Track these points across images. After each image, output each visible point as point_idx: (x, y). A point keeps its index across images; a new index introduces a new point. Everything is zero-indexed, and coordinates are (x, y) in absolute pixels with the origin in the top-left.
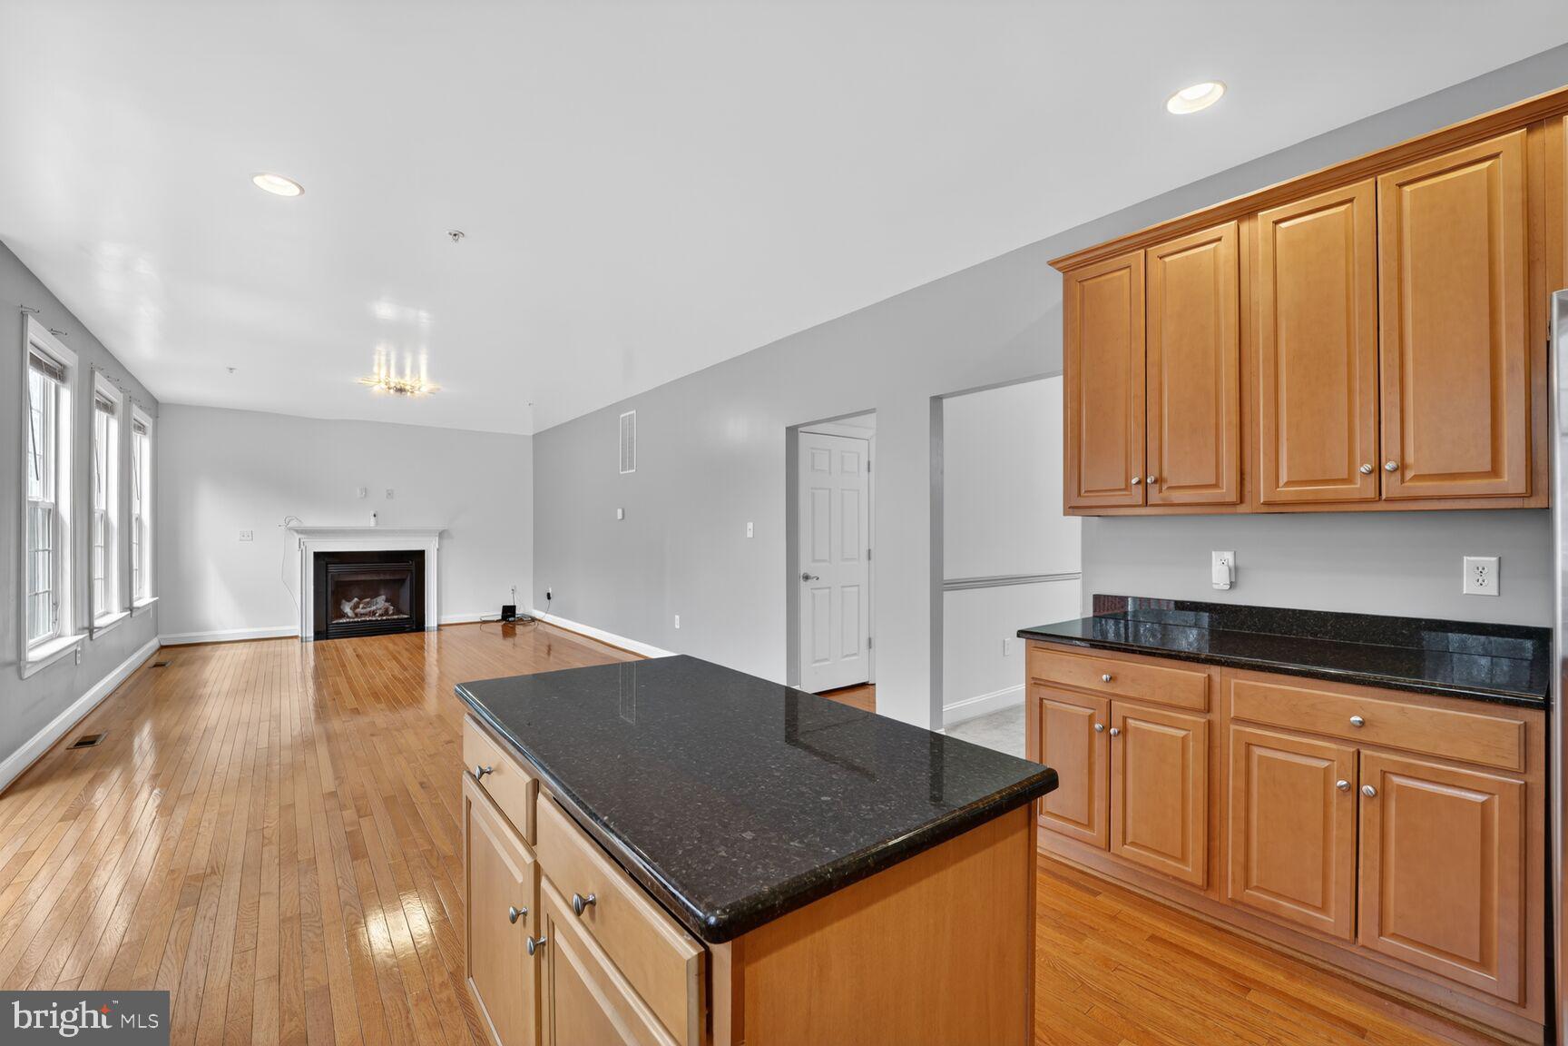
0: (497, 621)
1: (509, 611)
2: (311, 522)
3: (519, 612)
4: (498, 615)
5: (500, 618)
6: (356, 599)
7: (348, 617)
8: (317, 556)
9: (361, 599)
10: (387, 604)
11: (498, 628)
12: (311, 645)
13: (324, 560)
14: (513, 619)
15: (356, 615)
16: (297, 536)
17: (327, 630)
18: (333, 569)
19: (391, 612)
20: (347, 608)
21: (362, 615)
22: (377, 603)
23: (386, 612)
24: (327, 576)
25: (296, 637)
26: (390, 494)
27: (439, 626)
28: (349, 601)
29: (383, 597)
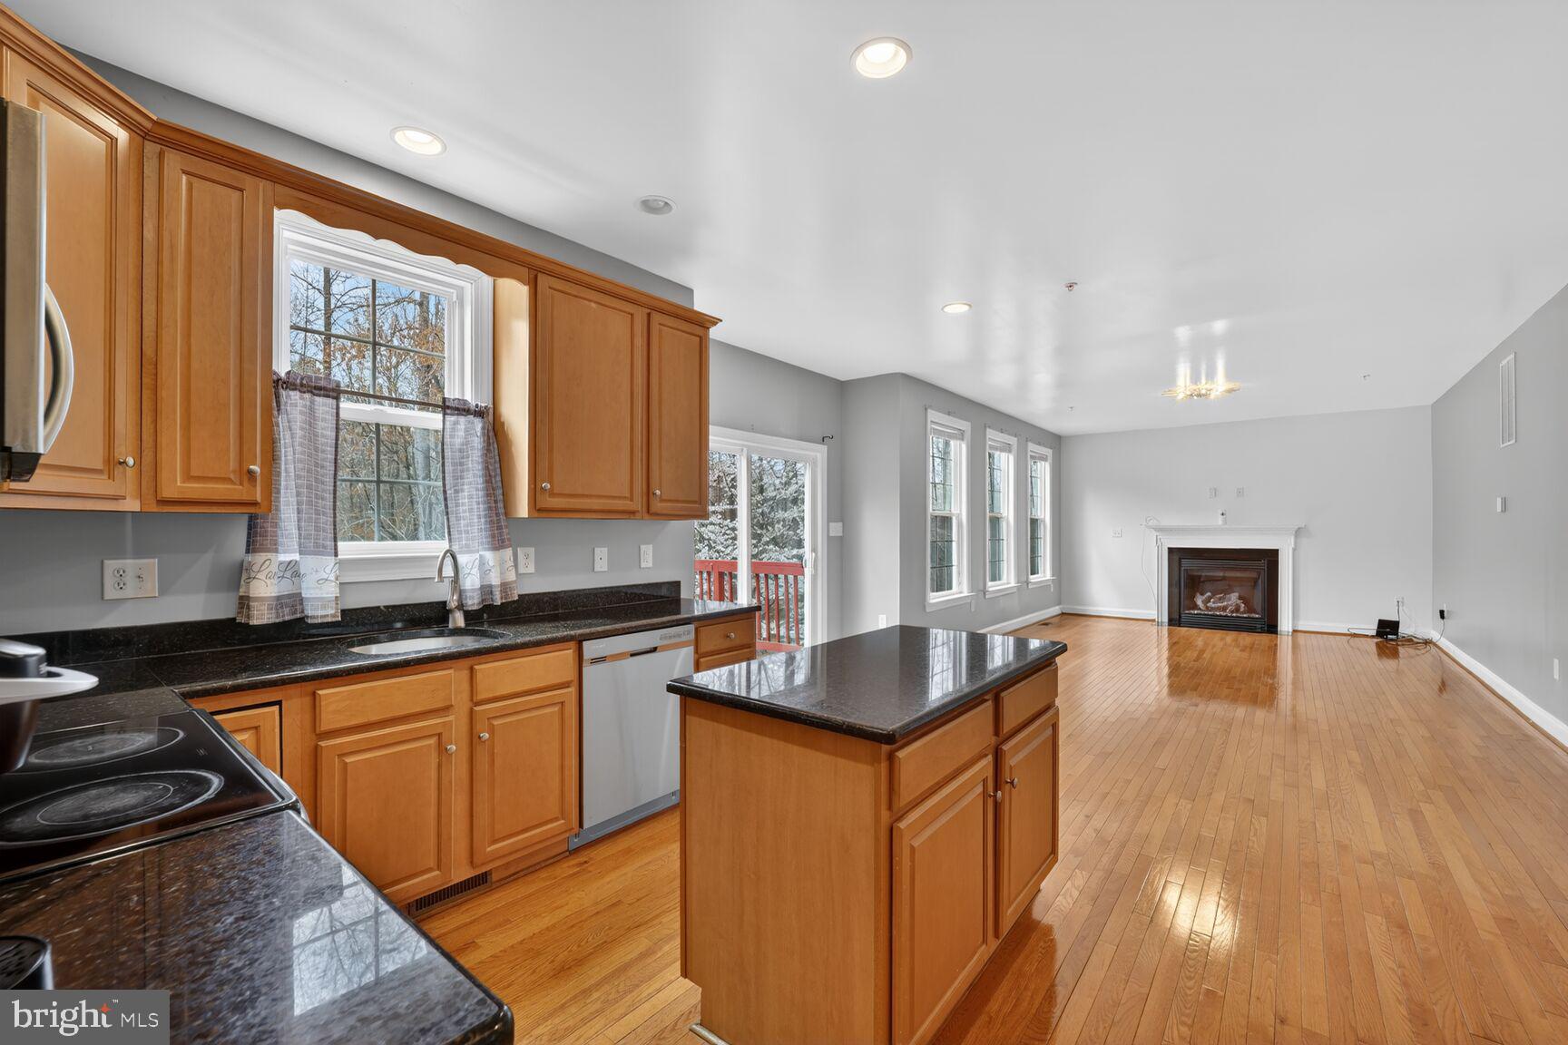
0: (1373, 636)
1: (1387, 629)
2: (1168, 521)
3: (1404, 630)
4: (1372, 628)
5: (1374, 633)
6: (1209, 594)
7: (1200, 609)
8: (1171, 550)
9: (1214, 595)
10: (1239, 602)
11: (1371, 645)
12: (1165, 628)
13: (1178, 556)
14: (1394, 637)
15: (1207, 608)
16: (1155, 533)
17: (1180, 617)
18: (1186, 563)
19: (1242, 610)
20: (1199, 601)
21: (1212, 609)
22: (1230, 600)
23: (1237, 610)
24: (1180, 570)
25: (1154, 620)
26: (1240, 492)
27: (1294, 631)
28: (1202, 594)
29: (1237, 594)
